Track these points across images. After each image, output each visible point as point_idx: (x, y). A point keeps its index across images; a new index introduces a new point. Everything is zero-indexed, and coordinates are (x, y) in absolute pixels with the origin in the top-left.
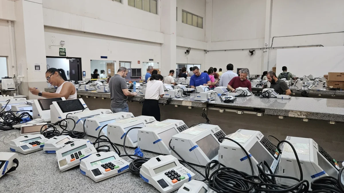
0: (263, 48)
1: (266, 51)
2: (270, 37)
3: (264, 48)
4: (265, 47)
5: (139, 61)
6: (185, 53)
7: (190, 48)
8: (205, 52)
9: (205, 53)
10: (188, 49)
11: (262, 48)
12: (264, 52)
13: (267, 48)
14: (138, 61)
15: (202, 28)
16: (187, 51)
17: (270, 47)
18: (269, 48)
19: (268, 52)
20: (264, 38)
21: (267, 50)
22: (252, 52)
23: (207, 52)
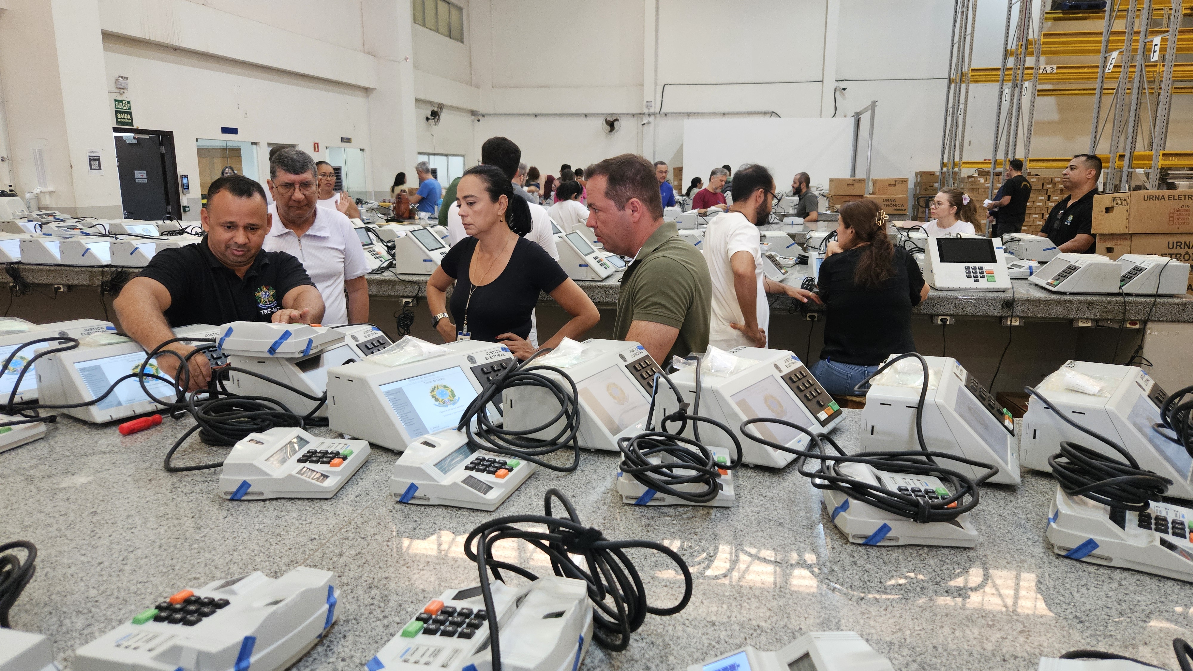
0: (641, 114)
1: (649, 123)
2: (656, 84)
3: (644, 114)
4: (646, 111)
5: (317, 144)
6: (427, 119)
7: (441, 106)
8: (473, 117)
9: (473, 121)
10: (436, 109)
11: (638, 114)
12: (643, 124)
13: (649, 115)
14: (315, 144)
15: (462, 41)
16: (431, 115)
17: (658, 111)
18: (654, 114)
19: (652, 125)
20: (642, 85)
21: (652, 119)
22: (611, 125)
23: (480, 118)
